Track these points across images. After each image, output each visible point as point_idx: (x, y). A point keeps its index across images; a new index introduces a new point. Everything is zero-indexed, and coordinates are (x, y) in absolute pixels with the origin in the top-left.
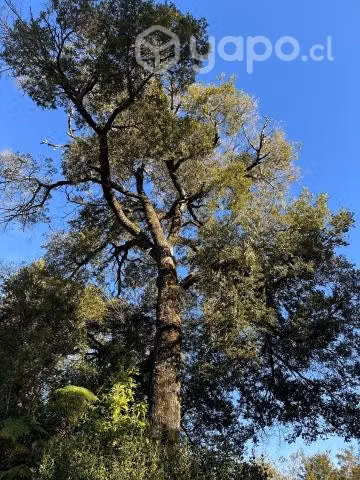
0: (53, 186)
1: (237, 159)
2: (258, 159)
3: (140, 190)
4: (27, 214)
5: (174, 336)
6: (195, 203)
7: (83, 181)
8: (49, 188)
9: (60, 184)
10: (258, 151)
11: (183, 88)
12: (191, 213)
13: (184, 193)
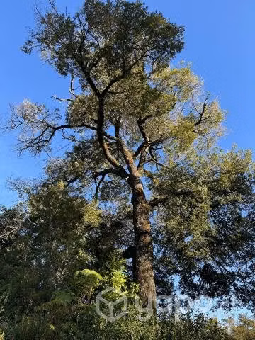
0: (58, 128)
1: (186, 119)
2: (201, 120)
3: (117, 135)
4: (37, 145)
5: (148, 239)
6: (154, 147)
7: (79, 126)
8: (55, 129)
9: (63, 127)
10: (202, 115)
11: (159, 69)
12: (151, 153)
13: (148, 139)
